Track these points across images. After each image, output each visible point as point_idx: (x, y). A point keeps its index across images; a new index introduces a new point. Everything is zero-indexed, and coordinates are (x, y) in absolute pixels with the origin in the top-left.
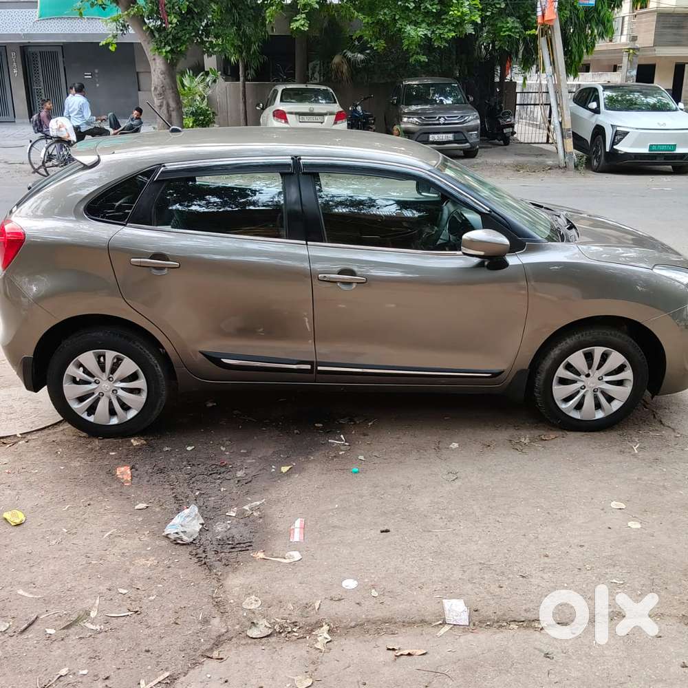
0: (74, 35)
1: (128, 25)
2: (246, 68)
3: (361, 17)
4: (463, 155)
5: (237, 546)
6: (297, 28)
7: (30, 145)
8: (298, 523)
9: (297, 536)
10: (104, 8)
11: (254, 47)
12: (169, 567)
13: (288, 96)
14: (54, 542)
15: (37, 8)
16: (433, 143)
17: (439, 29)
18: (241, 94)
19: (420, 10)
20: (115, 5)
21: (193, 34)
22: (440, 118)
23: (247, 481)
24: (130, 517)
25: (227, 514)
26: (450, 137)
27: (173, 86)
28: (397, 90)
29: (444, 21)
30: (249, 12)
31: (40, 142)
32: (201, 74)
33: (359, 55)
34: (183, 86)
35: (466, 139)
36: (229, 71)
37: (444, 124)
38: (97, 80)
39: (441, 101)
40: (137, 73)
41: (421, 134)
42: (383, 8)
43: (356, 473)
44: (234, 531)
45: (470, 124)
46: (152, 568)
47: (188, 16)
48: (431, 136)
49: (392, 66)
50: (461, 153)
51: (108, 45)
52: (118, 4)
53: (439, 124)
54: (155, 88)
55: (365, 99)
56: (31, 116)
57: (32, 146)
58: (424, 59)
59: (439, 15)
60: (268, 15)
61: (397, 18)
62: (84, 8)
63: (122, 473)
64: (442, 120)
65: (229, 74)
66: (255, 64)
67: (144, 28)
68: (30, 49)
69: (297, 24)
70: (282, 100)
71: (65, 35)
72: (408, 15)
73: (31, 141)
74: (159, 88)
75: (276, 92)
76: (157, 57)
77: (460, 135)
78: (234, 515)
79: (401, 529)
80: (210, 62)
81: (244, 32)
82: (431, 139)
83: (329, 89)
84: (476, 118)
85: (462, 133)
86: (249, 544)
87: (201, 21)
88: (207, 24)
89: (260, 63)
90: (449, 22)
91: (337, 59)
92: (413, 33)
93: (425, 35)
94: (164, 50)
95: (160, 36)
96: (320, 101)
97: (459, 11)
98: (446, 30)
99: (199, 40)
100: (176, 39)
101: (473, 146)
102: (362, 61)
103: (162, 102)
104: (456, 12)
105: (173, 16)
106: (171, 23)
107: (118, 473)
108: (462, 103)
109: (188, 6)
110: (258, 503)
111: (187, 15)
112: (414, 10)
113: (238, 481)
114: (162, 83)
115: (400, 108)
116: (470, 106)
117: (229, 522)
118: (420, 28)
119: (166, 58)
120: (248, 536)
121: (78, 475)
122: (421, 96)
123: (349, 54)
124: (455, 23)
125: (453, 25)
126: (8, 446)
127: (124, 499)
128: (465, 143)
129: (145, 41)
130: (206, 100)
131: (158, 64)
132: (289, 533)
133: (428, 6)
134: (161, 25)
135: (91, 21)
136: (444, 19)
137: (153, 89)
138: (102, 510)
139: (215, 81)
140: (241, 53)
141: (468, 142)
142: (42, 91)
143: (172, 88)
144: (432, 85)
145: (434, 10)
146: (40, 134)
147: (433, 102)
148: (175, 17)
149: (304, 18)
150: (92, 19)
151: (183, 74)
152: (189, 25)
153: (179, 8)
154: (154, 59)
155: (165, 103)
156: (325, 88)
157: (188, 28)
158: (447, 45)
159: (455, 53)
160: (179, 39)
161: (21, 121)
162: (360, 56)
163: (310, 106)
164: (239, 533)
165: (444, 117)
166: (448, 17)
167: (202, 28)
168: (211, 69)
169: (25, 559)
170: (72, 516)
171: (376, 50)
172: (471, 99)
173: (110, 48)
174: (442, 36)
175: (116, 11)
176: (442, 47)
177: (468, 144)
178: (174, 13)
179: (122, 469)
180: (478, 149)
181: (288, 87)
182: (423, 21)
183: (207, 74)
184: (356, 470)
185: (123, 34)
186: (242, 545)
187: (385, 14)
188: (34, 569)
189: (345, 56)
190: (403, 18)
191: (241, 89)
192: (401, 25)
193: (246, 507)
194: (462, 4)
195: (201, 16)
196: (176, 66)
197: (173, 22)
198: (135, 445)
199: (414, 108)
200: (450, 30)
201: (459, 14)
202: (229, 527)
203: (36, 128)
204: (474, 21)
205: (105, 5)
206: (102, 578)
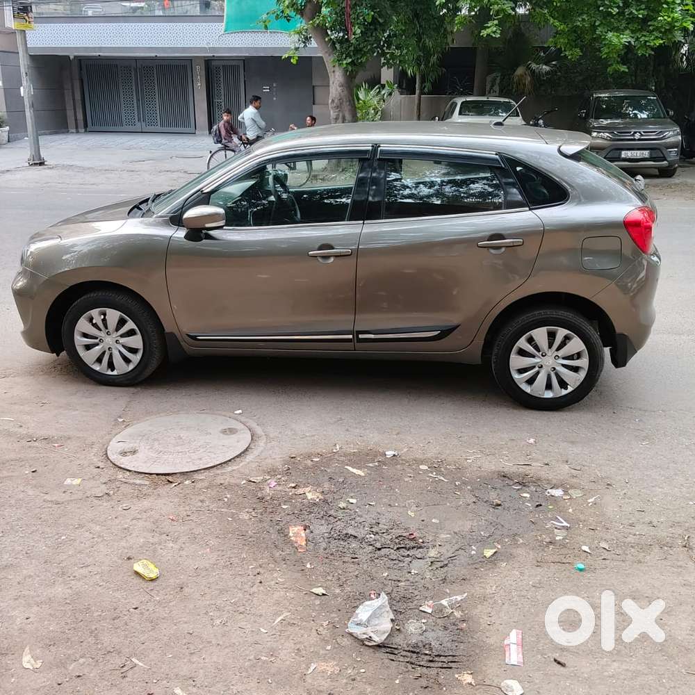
0: (256, 49)
1: (310, 37)
2: (423, 81)
3: (557, 24)
4: (658, 173)
5: (436, 659)
6: (488, 35)
7: (210, 155)
8: (514, 636)
9: (514, 656)
10: (288, 20)
11: (434, 59)
12: (354, 680)
13: (466, 109)
14: (218, 622)
15: (223, 22)
16: (625, 160)
17: (645, 36)
18: (416, 107)
19: (625, 16)
20: (299, 16)
21: (375, 45)
22: (635, 133)
23: (442, 564)
24: (306, 597)
25: (421, 608)
26: (646, 154)
27: (351, 98)
28: (585, 102)
29: (651, 28)
30: (432, 22)
31: (220, 153)
32: (377, 87)
33: (544, 67)
34: (358, 99)
35: (664, 157)
36: (404, 85)
37: (639, 140)
38: (274, 94)
39: (635, 114)
40: (314, 87)
41: (612, 150)
42: (581, 14)
43: (581, 570)
44: (431, 636)
45: (668, 140)
46: (333, 678)
47: (371, 27)
48: (623, 152)
49: (581, 78)
50: (656, 172)
51: (290, 58)
52: (302, 15)
53: (634, 140)
54: (333, 101)
55: (548, 112)
56: (210, 127)
57: (212, 156)
58: (624, 68)
59: (645, 20)
60: (456, 22)
61: (597, 24)
62: (270, 21)
63: (296, 535)
64: (637, 136)
65: (404, 87)
66: (432, 77)
67: (327, 39)
68: (214, 63)
69: (489, 31)
70: (460, 113)
71: (248, 49)
72: (610, 22)
73: (211, 152)
74: (336, 101)
75: (454, 105)
76: (337, 68)
77: (657, 152)
78: (430, 611)
79: (655, 665)
80: (387, 75)
81: (424, 43)
82: (623, 156)
83: (511, 101)
84: (678, 134)
85: (659, 149)
86: (451, 659)
87: (384, 31)
88: (389, 36)
89: (439, 75)
90: (657, 29)
91: (520, 71)
92: (615, 40)
93: (629, 42)
94: (345, 62)
95: (341, 47)
96: (500, 114)
97: (669, 17)
98: (653, 38)
99: (380, 52)
100: (358, 51)
101: (671, 164)
102: (547, 73)
103: (339, 115)
104: (666, 17)
105: (357, 27)
106: (354, 34)
107: (291, 534)
108: (660, 118)
109: (373, 16)
110: (459, 598)
111: (370, 25)
112: (617, 17)
113: (432, 562)
114: (340, 95)
115: (588, 121)
116: (669, 120)
117: (424, 621)
118: (623, 35)
119: (346, 70)
120: (449, 645)
121: (247, 532)
122: (613, 110)
123: (534, 66)
124: (663, 30)
125: (661, 32)
126: (174, 485)
127: (298, 571)
128: (663, 161)
129: (326, 52)
130: (379, 113)
131: (337, 77)
132: (503, 650)
133: (634, 11)
134: (343, 36)
135: (273, 35)
136: (650, 25)
137: (330, 101)
138: (273, 583)
139: (390, 94)
140: (419, 65)
141: (666, 160)
142: (223, 104)
143: (350, 101)
144: (626, 98)
145: (641, 16)
146: (220, 145)
147: (626, 116)
148: (359, 28)
149: (496, 25)
150: (274, 32)
151: (359, 87)
152: (372, 35)
153: (364, 18)
154: (334, 72)
155: (341, 115)
156: (507, 100)
157: (370, 39)
158: (653, 53)
159: (652, 64)
160: (361, 50)
161: (201, 132)
162: (546, 68)
163: (490, 119)
164: (437, 639)
165: (639, 132)
166: (656, 23)
167: (384, 39)
168: (387, 82)
169: (185, 641)
170: (239, 587)
171: (571, 59)
172: (671, 113)
173: (292, 61)
174: (648, 44)
175: (300, 23)
176: (647, 55)
177: (665, 162)
178: (358, 24)
179: (296, 529)
180: (675, 169)
181: (468, 100)
182: (626, 28)
183: (383, 87)
184: (581, 566)
185: (305, 46)
186: (442, 659)
187: (583, 20)
188: (195, 658)
189: (528, 68)
190: (604, 24)
191: (416, 102)
192: (602, 32)
193: (444, 602)
194: (673, 9)
195: (383, 28)
196: (355, 78)
197: (357, 33)
198: (309, 498)
199: (605, 122)
200: (657, 37)
201: (670, 19)
202: (424, 628)
203: (215, 139)
204: (685, 27)
205: (290, 17)
206: (274, 684)
